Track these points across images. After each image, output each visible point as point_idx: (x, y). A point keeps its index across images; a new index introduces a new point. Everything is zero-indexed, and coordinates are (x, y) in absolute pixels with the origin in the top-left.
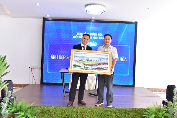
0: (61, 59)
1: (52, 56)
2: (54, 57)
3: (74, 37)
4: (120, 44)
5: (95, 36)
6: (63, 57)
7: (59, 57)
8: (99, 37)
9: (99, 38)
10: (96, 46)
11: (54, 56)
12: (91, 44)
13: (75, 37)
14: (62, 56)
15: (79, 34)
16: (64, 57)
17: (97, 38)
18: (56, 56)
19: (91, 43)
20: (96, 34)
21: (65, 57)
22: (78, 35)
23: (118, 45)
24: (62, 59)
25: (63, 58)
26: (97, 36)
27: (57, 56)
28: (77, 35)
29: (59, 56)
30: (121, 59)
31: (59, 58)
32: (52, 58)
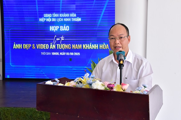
0: (26, 49)
2: (17, 46)
4: (99, 27)
5: (66, 17)
6: (28, 45)
7: (24, 46)
8: (72, 18)
10: (68, 30)
11: (16, 44)
13: (41, 20)
15: (46, 15)
17: (69, 20)
18: (19, 44)
19: (62, 27)
20: (67, 15)
22: (46, 18)
23: (96, 27)
26: (69, 17)
28: (44, 18)
30: (102, 46)
32: (15, 47)
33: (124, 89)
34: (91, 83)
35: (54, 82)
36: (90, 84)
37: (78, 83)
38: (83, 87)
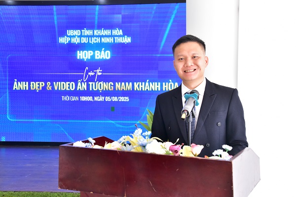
0: (35, 90)
1: (15, 83)
2: (20, 86)
3: (60, 40)
4: (163, 52)
5: (106, 36)
6: (39, 84)
8: (116, 38)
9: (114, 39)
10: (109, 58)
11: (19, 82)
12: (99, 54)
13: (63, 40)
14: (37, 83)
15: (70, 32)
16: (42, 84)
17: (110, 40)
18: (24, 83)
19: (99, 52)
20: (107, 32)
21: (44, 84)
22: (70, 37)
24: (37, 89)
25: (39, 87)
26: (111, 36)
27: (27, 83)
28: (68, 36)
29: (32, 83)
31: (32, 89)
32: (17, 87)
33: (195, 154)
34: (144, 144)
35: (87, 144)
36: (144, 146)
37: (125, 145)
38: (133, 150)
